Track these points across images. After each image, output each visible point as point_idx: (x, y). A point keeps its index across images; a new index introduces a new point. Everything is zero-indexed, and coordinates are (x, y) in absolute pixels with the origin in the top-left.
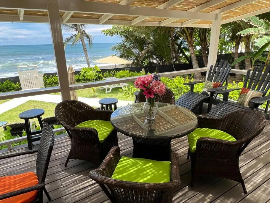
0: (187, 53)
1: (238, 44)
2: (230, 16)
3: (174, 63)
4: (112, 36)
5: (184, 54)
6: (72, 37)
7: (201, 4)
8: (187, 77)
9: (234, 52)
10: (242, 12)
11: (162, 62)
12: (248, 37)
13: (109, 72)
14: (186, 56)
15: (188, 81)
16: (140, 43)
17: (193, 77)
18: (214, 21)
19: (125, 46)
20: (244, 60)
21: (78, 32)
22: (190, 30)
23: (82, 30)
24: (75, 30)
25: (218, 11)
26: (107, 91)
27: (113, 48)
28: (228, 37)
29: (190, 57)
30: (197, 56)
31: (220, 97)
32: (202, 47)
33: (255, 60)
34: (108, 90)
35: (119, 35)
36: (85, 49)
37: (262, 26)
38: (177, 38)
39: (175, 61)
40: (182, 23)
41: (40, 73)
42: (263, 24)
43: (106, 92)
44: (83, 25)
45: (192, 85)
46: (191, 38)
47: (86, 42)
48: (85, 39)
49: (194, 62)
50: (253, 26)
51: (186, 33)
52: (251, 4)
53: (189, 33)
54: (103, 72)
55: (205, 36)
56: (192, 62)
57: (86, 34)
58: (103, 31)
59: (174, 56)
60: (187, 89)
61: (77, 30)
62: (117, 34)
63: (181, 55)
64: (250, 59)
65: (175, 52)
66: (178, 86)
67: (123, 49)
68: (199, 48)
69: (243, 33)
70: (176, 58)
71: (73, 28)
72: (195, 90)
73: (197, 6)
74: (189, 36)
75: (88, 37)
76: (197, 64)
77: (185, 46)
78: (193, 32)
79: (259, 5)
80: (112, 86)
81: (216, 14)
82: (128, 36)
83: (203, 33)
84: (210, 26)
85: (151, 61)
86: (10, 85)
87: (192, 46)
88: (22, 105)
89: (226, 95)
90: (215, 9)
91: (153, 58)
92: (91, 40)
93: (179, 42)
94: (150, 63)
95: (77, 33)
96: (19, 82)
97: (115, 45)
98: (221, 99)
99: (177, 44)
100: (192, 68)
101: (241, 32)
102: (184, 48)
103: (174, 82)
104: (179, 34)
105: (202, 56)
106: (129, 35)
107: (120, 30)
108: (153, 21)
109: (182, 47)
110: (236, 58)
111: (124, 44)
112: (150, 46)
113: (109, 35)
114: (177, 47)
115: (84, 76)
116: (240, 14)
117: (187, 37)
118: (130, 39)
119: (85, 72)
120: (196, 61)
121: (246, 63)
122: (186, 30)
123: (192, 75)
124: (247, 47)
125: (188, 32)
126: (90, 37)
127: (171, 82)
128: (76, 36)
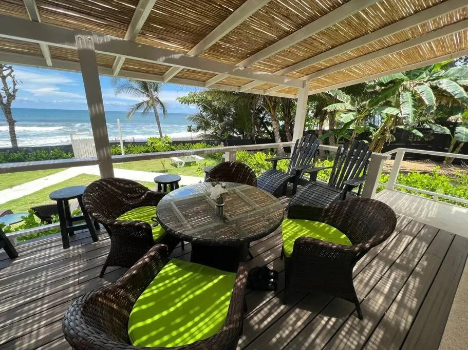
0: (270, 128)
1: (322, 121)
2: (318, 86)
3: (256, 137)
4: (188, 105)
5: (266, 129)
6: (142, 103)
7: (287, 66)
8: (269, 153)
9: (318, 129)
10: (330, 81)
11: (243, 135)
12: (333, 114)
13: (184, 145)
14: (268, 131)
15: (270, 156)
16: (219, 114)
17: (276, 153)
18: (301, 88)
19: (203, 118)
20: (328, 138)
22: (274, 102)
23: (154, 97)
24: (146, 96)
25: (305, 78)
27: (189, 119)
28: (312, 113)
29: (273, 132)
30: (280, 131)
31: (307, 176)
32: (285, 123)
33: (339, 137)
35: (196, 104)
36: (157, 118)
37: (348, 102)
38: (260, 111)
39: (258, 136)
40: (265, 91)
42: (349, 99)
45: (275, 162)
46: (275, 111)
47: (159, 110)
48: (158, 106)
49: (277, 137)
50: (340, 101)
51: (269, 106)
52: (340, 72)
54: (177, 144)
55: (289, 110)
56: (275, 137)
57: (159, 101)
59: (256, 130)
60: (269, 166)
61: (149, 96)
62: (194, 103)
63: (263, 129)
64: (334, 137)
65: (257, 125)
66: (259, 162)
67: (201, 120)
68: (281, 123)
69: (330, 108)
70: (258, 132)
71: (144, 93)
72: (278, 168)
73: (283, 68)
75: (161, 104)
76: (280, 139)
77: (268, 120)
78: (276, 106)
79: (350, 75)
80: (185, 160)
81: (304, 81)
82: (207, 106)
83: (287, 106)
84: (295, 96)
85: (232, 134)
86: (60, 154)
87: (275, 120)
88: (71, 179)
89: (314, 175)
90: (303, 75)
91: (234, 132)
92: (165, 109)
93: (262, 115)
94: (231, 137)
95: (149, 99)
96: (72, 152)
98: (308, 178)
99: (259, 118)
100: (275, 142)
101: (327, 108)
102: (266, 122)
103: (255, 158)
104: (262, 107)
105: (285, 132)
106: (207, 104)
107: (198, 98)
108: (231, 85)
109: (265, 121)
110: (320, 136)
111: (201, 114)
112: (231, 119)
113: (185, 103)
114: (259, 121)
116: (329, 85)
117: (270, 109)
118: (208, 109)
119: (152, 143)
120: (279, 137)
121: (330, 141)
123: (275, 151)
124: (332, 124)
126: (165, 105)
127: (252, 158)
128: (148, 102)
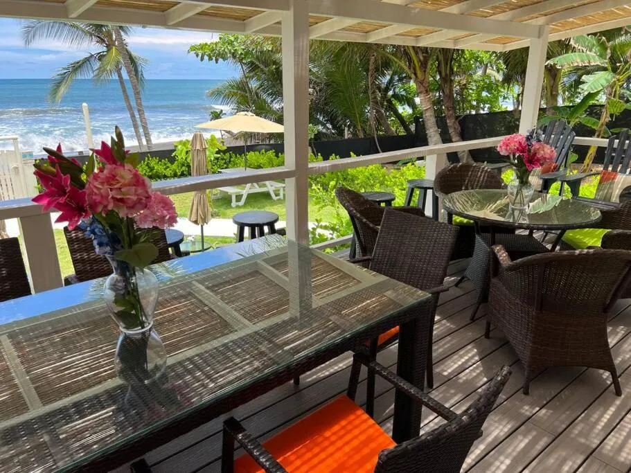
4: (217, 62)
5: (395, 112)
6: (87, 60)
12: (555, 74)
14: (400, 117)
21: (109, 47)
22: (423, 53)
24: (97, 42)
25: (541, 20)
26: (237, 201)
27: (213, 93)
34: (239, 198)
37: (594, 50)
41: (28, 158)
42: (594, 45)
43: (234, 204)
44: (121, 27)
46: (425, 72)
49: (432, 130)
51: (411, 61)
53: (420, 61)
56: (425, 131)
58: (193, 48)
74: (420, 67)
76: (438, 136)
78: (429, 60)
80: (246, 190)
81: (541, 26)
82: (257, 63)
92: (139, 70)
93: (383, 81)
95: (105, 49)
97: (219, 85)
100: (427, 144)
102: (396, 96)
106: (260, 60)
107: (243, 47)
109: (391, 93)
113: (210, 59)
115: (149, 167)
117: (415, 69)
120: (437, 128)
122: (412, 53)
124: (553, 95)
125: (418, 57)
126: (139, 62)
128: (101, 57)
